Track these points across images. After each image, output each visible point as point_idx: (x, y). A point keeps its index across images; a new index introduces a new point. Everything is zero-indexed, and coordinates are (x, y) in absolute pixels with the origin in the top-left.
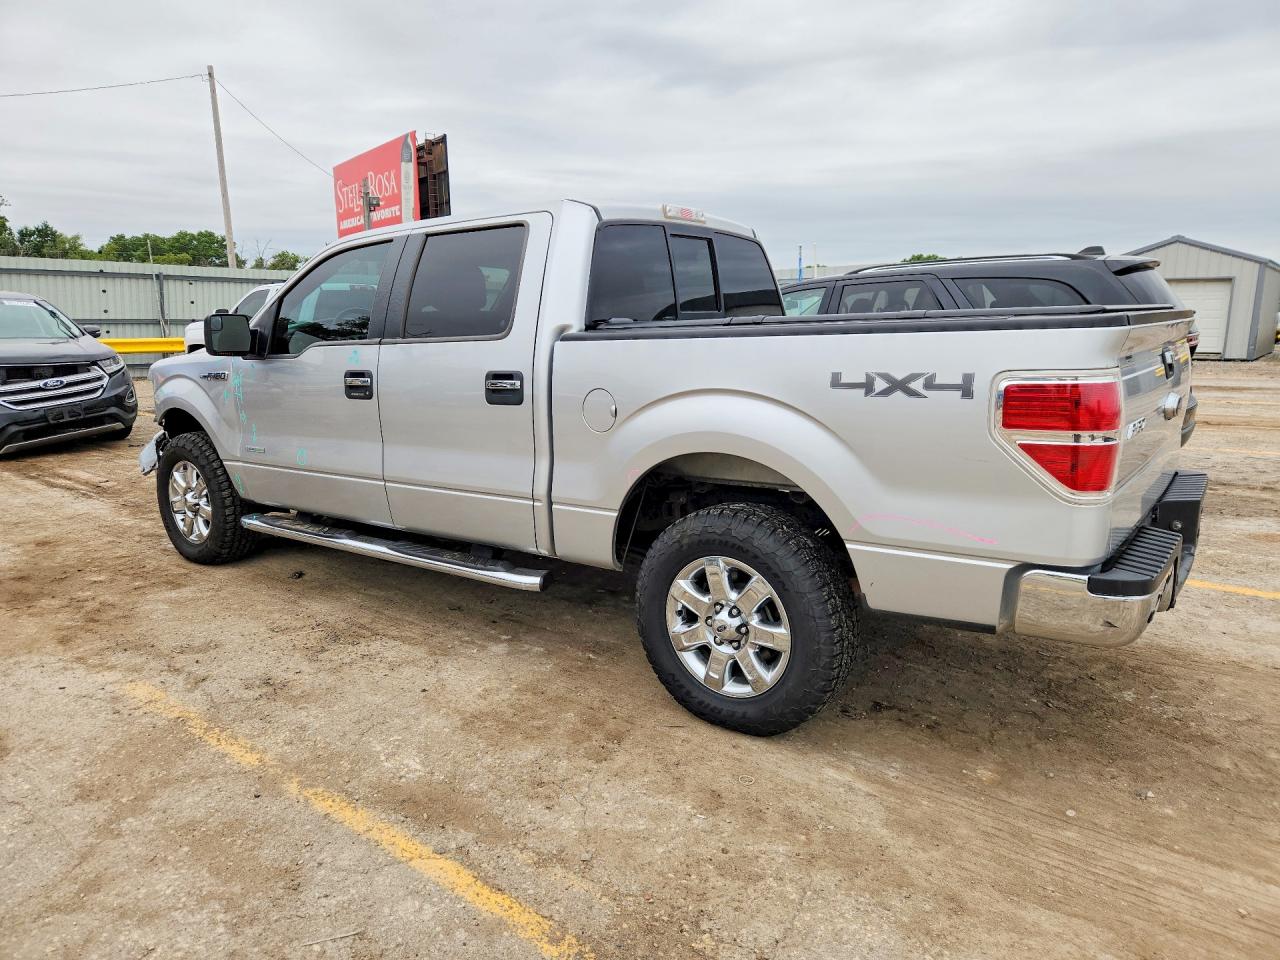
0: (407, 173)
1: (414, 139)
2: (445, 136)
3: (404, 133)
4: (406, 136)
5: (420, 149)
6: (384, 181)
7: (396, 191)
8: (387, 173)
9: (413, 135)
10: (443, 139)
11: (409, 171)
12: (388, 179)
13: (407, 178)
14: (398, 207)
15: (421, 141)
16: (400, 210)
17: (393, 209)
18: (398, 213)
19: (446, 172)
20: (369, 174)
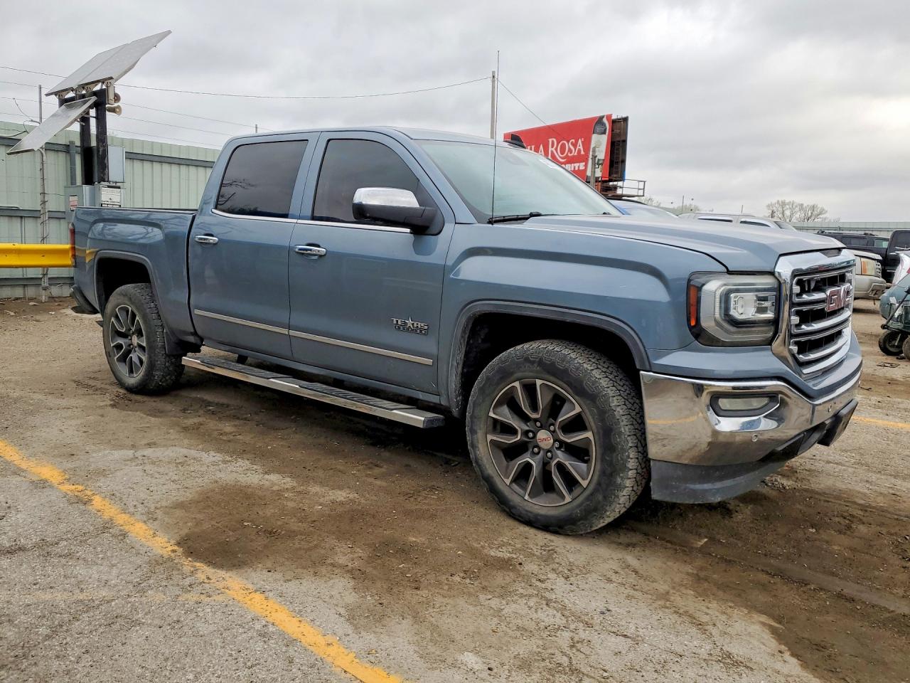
0: (598, 142)
2: (627, 117)
3: (602, 115)
6: (568, 146)
7: (582, 153)
8: (573, 140)
9: (610, 116)
10: (625, 120)
11: (600, 140)
12: (575, 145)
13: (598, 145)
14: (584, 163)
16: (586, 166)
17: (577, 164)
18: (582, 167)
19: (625, 141)
20: (550, 140)
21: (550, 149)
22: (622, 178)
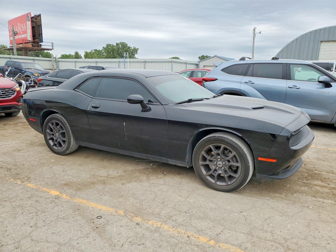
0: (28, 25)
1: (30, 15)
2: (40, 14)
4: (28, 14)
5: (32, 18)
6: (22, 26)
7: (26, 30)
8: (23, 24)
10: (40, 15)
11: (29, 24)
12: (24, 26)
13: (29, 26)
14: (26, 34)
15: (33, 15)
17: (25, 35)
18: (26, 36)
19: (41, 25)
20: (18, 24)
21: (19, 28)
22: (42, 42)
